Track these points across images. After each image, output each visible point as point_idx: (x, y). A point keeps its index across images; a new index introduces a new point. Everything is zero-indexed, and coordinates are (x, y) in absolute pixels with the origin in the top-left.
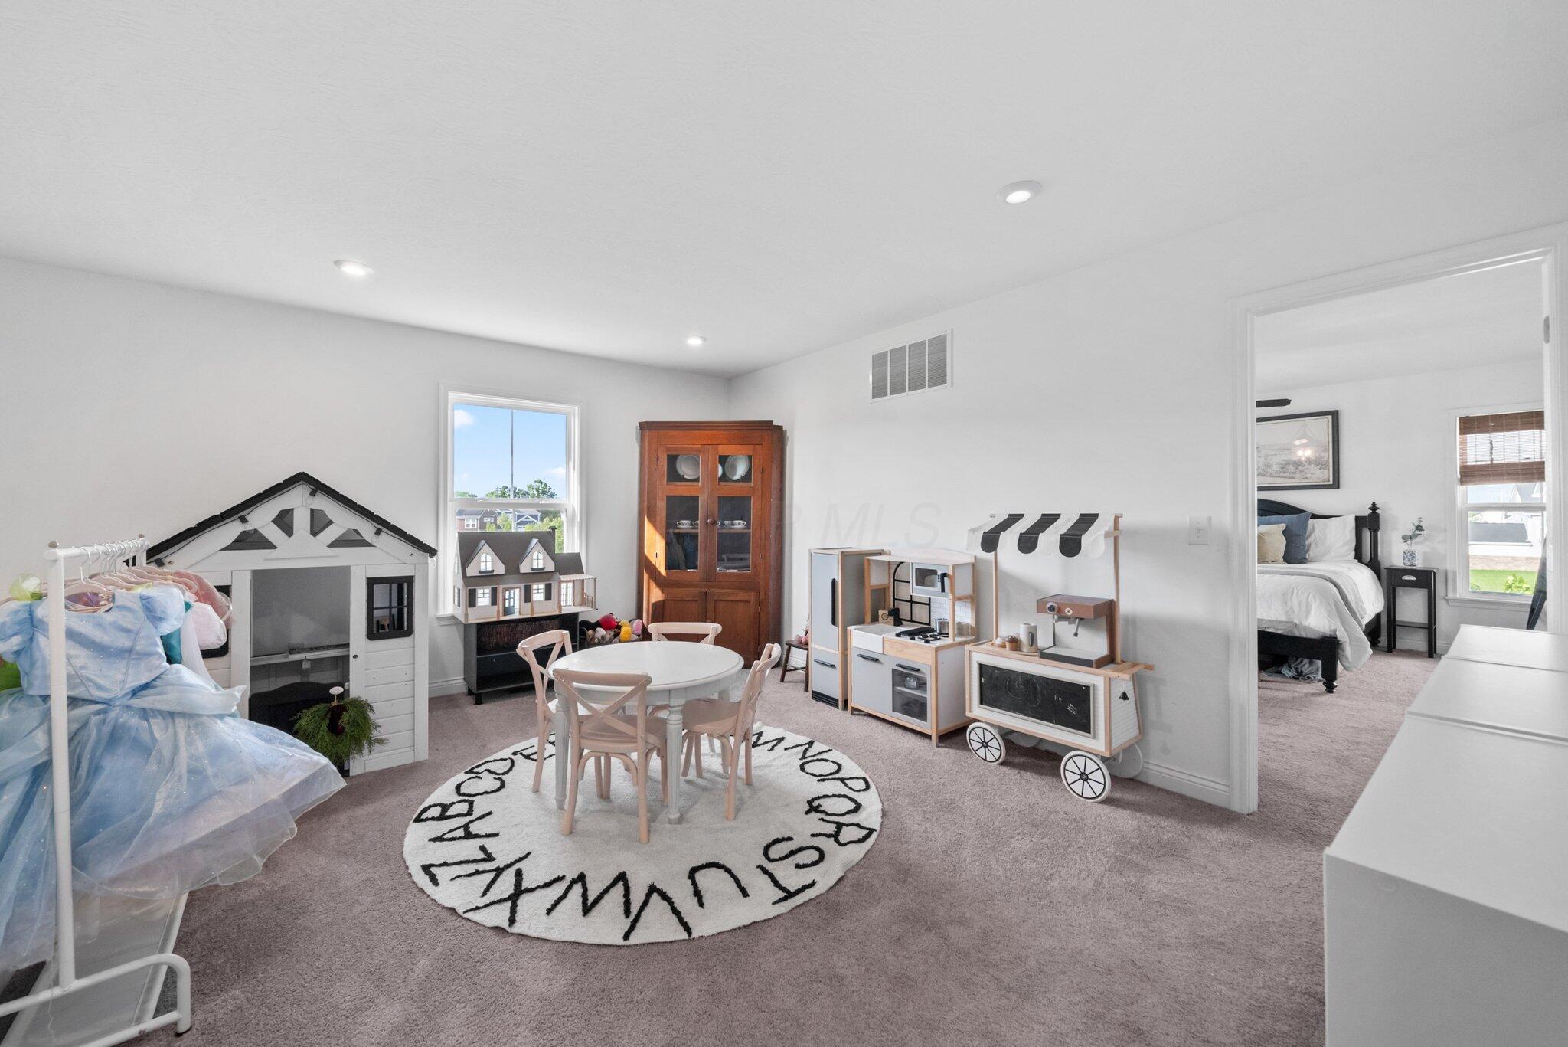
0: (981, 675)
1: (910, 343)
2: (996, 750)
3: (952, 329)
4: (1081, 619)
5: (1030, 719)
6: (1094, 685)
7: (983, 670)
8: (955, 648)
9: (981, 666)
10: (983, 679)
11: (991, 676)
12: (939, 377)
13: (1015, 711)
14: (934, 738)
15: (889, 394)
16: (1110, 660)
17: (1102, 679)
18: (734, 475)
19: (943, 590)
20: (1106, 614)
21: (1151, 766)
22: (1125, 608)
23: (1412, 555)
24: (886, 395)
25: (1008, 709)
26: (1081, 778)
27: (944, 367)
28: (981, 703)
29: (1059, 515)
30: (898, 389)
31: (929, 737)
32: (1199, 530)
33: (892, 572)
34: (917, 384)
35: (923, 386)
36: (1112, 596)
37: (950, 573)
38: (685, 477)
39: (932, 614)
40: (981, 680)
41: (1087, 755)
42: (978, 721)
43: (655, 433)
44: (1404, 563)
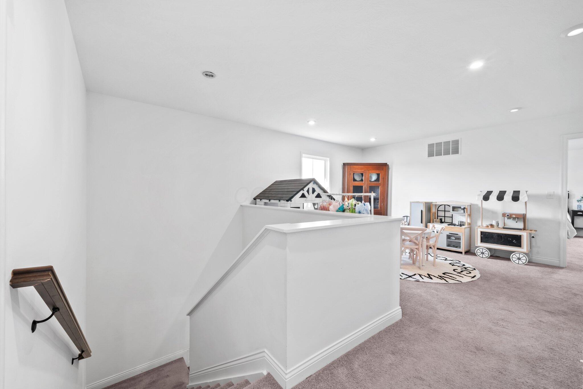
0: (481, 235)
1: (444, 141)
2: (487, 254)
3: (461, 138)
4: (518, 218)
5: (500, 245)
6: (523, 235)
7: (482, 233)
8: (467, 228)
9: (481, 232)
10: (482, 236)
11: (485, 235)
12: (456, 151)
13: (494, 243)
14: (463, 253)
15: (435, 156)
16: (524, 229)
17: (526, 233)
18: (372, 179)
19: (464, 212)
20: (523, 218)
21: (533, 258)
22: (528, 216)
23: (581, 206)
24: (434, 156)
25: (492, 243)
26: (519, 260)
27: (458, 149)
28: (481, 242)
29: (506, 191)
30: (439, 154)
31: (461, 253)
32: (550, 195)
33: (437, 208)
34: (447, 153)
35: (449, 154)
36: (525, 213)
37: (466, 207)
38: (357, 180)
39: (453, 220)
40: (481, 236)
41: (520, 253)
42: (480, 247)
43: (349, 166)
44: (578, 209)
